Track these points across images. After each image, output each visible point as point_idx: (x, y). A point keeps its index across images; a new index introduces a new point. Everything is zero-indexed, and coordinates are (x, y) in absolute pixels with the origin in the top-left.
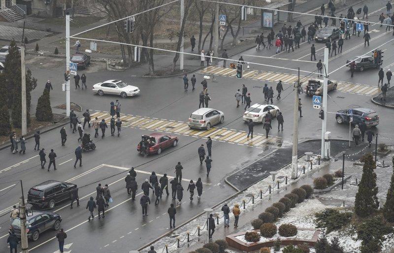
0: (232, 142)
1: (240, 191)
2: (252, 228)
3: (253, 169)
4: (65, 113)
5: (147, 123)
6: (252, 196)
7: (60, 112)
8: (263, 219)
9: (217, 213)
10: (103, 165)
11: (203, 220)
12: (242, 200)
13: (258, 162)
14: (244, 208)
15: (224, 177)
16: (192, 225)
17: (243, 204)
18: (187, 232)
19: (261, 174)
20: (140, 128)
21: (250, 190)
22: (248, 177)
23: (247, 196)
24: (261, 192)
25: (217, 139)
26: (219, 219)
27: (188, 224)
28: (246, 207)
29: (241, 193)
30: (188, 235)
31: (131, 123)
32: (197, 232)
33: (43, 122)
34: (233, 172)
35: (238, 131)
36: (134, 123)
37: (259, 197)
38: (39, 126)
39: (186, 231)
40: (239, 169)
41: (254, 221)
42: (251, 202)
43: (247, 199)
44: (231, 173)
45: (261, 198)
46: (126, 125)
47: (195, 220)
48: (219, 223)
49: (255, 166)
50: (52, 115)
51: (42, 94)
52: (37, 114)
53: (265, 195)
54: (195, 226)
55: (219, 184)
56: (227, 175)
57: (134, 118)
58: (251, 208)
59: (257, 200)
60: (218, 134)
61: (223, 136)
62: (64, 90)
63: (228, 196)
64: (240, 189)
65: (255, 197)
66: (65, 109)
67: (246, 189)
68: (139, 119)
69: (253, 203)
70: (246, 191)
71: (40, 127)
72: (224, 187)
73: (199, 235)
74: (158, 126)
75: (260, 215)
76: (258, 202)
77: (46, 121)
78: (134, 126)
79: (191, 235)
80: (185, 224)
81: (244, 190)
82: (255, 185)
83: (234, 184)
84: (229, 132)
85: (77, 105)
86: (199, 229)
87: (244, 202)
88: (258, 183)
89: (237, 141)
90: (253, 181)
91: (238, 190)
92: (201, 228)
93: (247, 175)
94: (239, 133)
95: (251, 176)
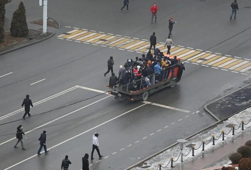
0: (216, 67)
1: (220, 121)
2: (230, 162)
3: (236, 97)
4: (42, 29)
5: (127, 43)
6: (232, 126)
7: (36, 27)
8: (243, 153)
9: (193, 143)
10: (77, 86)
11: (177, 151)
12: (221, 131)
13: (242, 90)
14: (223, 140)
15: (204, 105)
16: (166, 156)
17: (222, 136)
18: (160, 163)
19: (245, 103)
20: (119, 48)
21: (231, 120)
22: (230, 106)
23: (227, 126)
24: (243, 123)
25: (200, 64)
26: (195, 151)
27: (161, 154)
28: (225, 138)
29: (221, 122)
30: (160, 166)
31: (110, 42)
32: (170, 164)
33: (18, 38)
34: (214, 99)
35: (223, 55)
36: (114, 42)
37: (241, 129)
38: (13, 42)
39: (159, 161)
40: (220, 97)
41: (233, 155)
42: (231, 133)
43: (227, 130)
44: (211, 101)
45: (243, 129)
46: (105, 45)
47: (169, 150)
48: (195, 154)
49: (238, 94)
50: (27, 30)
51: (18, 8)
52: (11, 29)
53: (247, 126)
54: (169, 156)
55: (197, 112)
56: (207, 103)
57: (113, 37)
58: (230, 139)
59: (238, 131)
60: (202, 57)
61: (206, 60)
62: (41, 4)
63: (207, 126)
64: (220, 119)
65: (236, 127)
66: (42, 25)
67: (227, 119)
68: (119, 38)
69: (233, 134)
70: (227, 121)
71: (15, 43)
72: (203, 116)
73: (172, 166)
74: (138, 46)
75: (239, 149)
76: (239, 134)
77: (20, 37)
78: (113, 45)
79: (164, 166)
80: (158, 154)
81: (225, 120)
82: (237, 115)
83: (214, 113)
84: (214, 55)
85: (55, 21)
86: (172, 161)
87: (223, 134)
88: (240, 113)
89: (220, 66)
90: (235, 110)
91: (218, 119)
92: (175, 159)
93: (229, 104)
94: (224, 58)
95: (233, 105)
